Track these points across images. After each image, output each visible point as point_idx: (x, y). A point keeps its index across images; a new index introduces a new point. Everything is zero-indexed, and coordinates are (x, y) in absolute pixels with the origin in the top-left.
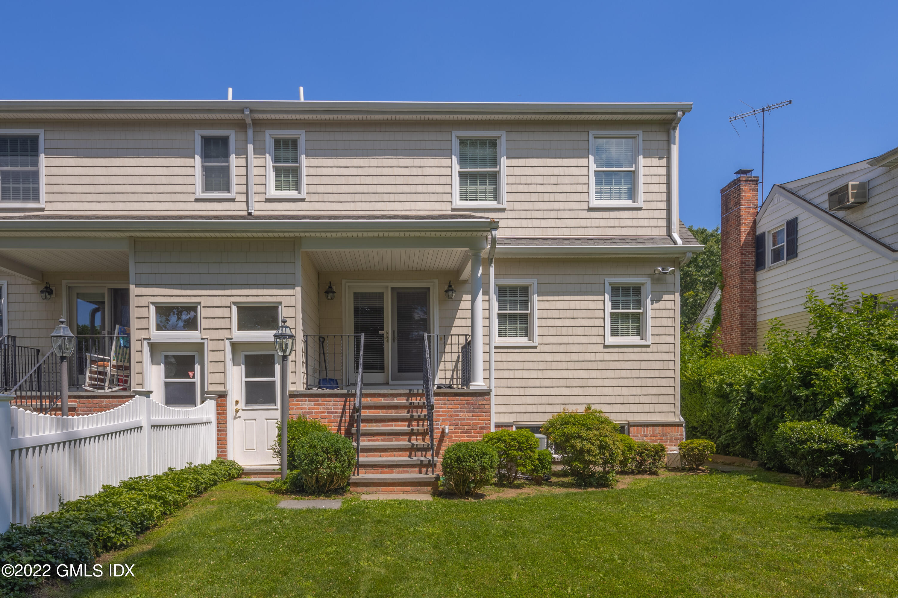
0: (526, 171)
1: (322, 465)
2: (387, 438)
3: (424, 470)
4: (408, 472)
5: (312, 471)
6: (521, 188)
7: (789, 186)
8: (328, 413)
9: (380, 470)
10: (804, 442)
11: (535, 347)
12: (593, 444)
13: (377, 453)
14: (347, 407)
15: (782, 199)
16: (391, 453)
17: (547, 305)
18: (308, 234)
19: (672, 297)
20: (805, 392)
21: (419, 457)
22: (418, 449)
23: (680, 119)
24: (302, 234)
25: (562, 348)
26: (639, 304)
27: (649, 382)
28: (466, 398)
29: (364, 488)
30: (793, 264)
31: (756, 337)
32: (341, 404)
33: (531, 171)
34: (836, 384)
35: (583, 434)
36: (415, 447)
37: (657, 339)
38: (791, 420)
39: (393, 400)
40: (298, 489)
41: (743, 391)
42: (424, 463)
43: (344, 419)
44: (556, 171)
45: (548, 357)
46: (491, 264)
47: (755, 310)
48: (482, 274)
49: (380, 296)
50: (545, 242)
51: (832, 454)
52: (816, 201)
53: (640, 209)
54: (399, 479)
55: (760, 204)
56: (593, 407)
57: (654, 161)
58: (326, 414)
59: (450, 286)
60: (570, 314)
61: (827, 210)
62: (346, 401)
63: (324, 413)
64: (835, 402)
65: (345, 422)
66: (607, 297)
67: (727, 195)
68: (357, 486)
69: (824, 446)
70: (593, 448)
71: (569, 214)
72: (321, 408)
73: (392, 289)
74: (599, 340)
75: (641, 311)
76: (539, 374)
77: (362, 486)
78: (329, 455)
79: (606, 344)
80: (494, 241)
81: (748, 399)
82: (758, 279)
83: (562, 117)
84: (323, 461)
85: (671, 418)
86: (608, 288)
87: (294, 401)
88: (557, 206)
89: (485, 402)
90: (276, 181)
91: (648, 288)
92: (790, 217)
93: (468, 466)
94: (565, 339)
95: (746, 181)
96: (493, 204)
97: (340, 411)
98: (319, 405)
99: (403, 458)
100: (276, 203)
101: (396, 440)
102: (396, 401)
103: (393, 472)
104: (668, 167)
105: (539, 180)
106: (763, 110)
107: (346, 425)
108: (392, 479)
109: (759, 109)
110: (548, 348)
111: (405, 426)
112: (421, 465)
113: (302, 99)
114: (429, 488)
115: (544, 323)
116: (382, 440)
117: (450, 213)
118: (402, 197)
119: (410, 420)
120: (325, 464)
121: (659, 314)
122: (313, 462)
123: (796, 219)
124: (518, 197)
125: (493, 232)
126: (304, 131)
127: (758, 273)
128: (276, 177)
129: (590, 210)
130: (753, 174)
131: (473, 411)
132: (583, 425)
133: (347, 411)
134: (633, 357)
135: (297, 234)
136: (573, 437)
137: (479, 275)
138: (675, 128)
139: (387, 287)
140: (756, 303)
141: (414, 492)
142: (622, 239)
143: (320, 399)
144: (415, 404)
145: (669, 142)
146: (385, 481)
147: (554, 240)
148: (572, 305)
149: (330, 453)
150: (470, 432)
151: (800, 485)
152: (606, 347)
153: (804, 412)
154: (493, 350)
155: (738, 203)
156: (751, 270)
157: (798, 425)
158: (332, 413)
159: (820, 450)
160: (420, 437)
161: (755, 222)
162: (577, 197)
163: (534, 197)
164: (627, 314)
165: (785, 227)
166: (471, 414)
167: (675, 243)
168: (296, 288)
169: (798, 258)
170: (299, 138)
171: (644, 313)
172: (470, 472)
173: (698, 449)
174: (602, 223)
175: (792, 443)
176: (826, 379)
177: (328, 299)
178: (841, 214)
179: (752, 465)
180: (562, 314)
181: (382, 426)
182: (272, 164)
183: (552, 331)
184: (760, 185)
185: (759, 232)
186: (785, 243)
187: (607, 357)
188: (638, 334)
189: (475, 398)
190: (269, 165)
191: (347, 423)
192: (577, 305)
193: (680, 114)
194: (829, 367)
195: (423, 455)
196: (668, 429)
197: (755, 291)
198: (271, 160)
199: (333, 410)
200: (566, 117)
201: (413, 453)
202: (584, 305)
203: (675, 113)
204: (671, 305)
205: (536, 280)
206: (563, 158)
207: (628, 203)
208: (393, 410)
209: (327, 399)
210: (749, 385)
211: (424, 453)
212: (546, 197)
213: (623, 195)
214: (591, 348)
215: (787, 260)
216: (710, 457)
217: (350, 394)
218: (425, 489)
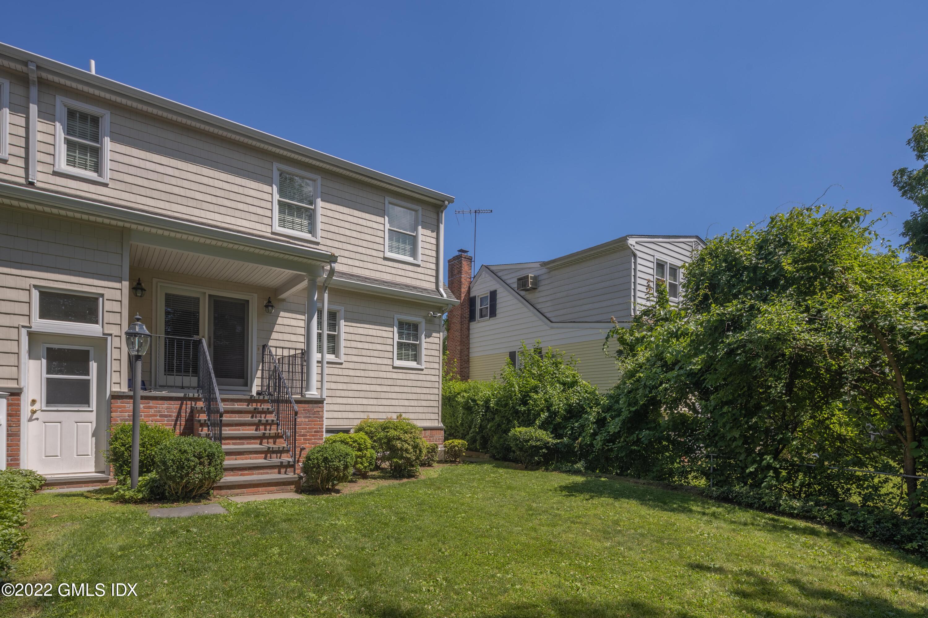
0: (337, 215)
1: (193, 469)
2: (238, 441)
3: (283, 470)
4: (267, 473)
5: (182, 478)
6: (332, 229)
7: (492, 268)
8: (161, 416)
9: (240, 473)
10: (528, 441)
11: (341, 364)
12: (409, 444)
13: (232, 457)
14: (183, 410)
15: (487, 275)
16: (247, 456)
17: (351, 330)
18: (141, 228)
19: (437, 335)
20: (523, 409)
21: (275, 460)
22: (274, 452)
23: (446, 206)
24: (134, 227)
25: (363, 366)
26: (416, 337)
27: (423, 397)
28: (303, 405)
29: (228, 491)
30: (493, 321)
31: (468, 368)
32: (176, 407)
33: (341, 217)
34: (542, 404)
35: (402, 437)
36: (271, 449)
37: (428, 365)
38: (519, 427)
39: (234, 405)
40: (158, 497)
41: (482, 406)
42: (284, 464)
43: (179, 422)
44: (361, 222)
45: (352, 373)
46: (325, 290)
47: (468, 349)
48: (317, 299)
49: (197, 301)
50: (352, 277)
51: (541, 448)
52: (509, 282)
53: (419, 266)
54: (264, 480)
55: (473, 276)
56: (404, 416)
57: (428, 232)
58: (158, 418)
59: (269, 302)
60: (369, 339)
61: (516, 289)
62: (182, 405)
63: (156, 416)
64: (542, 416)
65: (180, 426)
66: (396, 329)
67: (452, 265)
68: (221, 490)
69: (538, 443)
70: (410, 447)
71: (369, 259)
72: (152, 411)
73: (210, 296)
74: (389, 362)
75: (418, 343)
76: (345, 386)
77: (226, 489)
78: (202, 460)
79: (394, 366)
80: (332, 272)
81: (486, 412)
82: (471, 328)
83: (366, 179)
84: (195, 466)
85: (436, 424)
86: (396, 322)
87: (119, 403)
88: (360, 250)
89: (319, 409)
90: (68, 155)
91: (422, 326)
92: (492, 289)
93: (334, 465)
94: (365, 359)
95: (465, 258)
96: (308, 236)
97: (175, 414)
98: (150, 407)
99: (260, 460)
100: (68, 180)
101: (248, 444)
102: (236, 406)
103: (253, 474)
104: (438, 239)
105: (347, 225)
106: (476, 211)
107: (182, 429)
108: (258, 480)
109: (473, 210)
110: (351, 365)
111: (252, 430)
112: (281, 467)
113: (93, 72)
114: (293, 487)
115: (349, 344)
116: (234, 444)
117: (270, 235)
118: (223, 210)
119: (257, 425)
120: (197, 469)
121: (430, 346)
122: (184, 468)
123: (496, 291)
124: (330, 235)
125: (332, 264)
126: (109, 112)
127: (471, 323)
128: (68, 151)
129: (385, 259)
130: (469, 254)
131: (309, 417)
132: (401, 429)
133: (183, 414)
134: (413, 377)
135: (127, 225)
136: (394, 439)
137: (315, 299)
138: (442, 212)
139: (205, 293)
140: (469, 344)
141: (278, 492)
142: (407, 286)
143: (151, 401)
144: (259, 410)
145: (438, 221)
146: (250, 483)
147: (358, 277)
148: (371, 332)
149: (202, 457)
150: (306, 435)
151: (521, 469)
152: (394, 368)
153: (523, 421)
154: (325, 365)
155: (460, 272)
156: (467, 320)
157: (523, 429)
158: (166, 416)
159: (536, 446)
160: (271, 441)
161: (469, 288)
162: (376, 246)
163: (342, 239)
164: (408, 344)
165: (489, 295)
166: (307, 420)
167: (442, 296)
168: (123, 282)
169: (497, 317)
170: (102, 117)
171: (420, 344)
172: (335, 470)
173: (458, 447)
174: (393, 271)
175: (520, 442)
176: (535, 400)
177: (137, 296)
178: (523, 293)
179: (485, 457)
180: (363, 338)
181: (229, 430)
182: (63, 136)
183: (355, 352)
184: (473, 263)
185: (472, 295)
186: (489, 306)
187: (395, 376)
188: (415, 360)
189: (311, 405)
190: (60, 135)
191: (182, 427)
192: (373, 332)
193: (446, 202)
194: (537, 392)
195: (278, 457)
196: (434, 432)
197: (469, 336)
198: (62, 131)
199: (166, 413)
200: (369, 180)
201: (269, 455)
202: (380, 333)
203: (444, 202)
204: (437, 340)
205: (343, 308)
206: (366, 212)
207: (410, 259)
208: (237, 415)
209: (160, 402)
210: (487, 401)
211: (279, 455)
212: (353, 241)
213: (408, 253)
214: (384, 368)
215: (490, 317)
216: (464, 452)
217: (187, 398)
218: (289, 487)
